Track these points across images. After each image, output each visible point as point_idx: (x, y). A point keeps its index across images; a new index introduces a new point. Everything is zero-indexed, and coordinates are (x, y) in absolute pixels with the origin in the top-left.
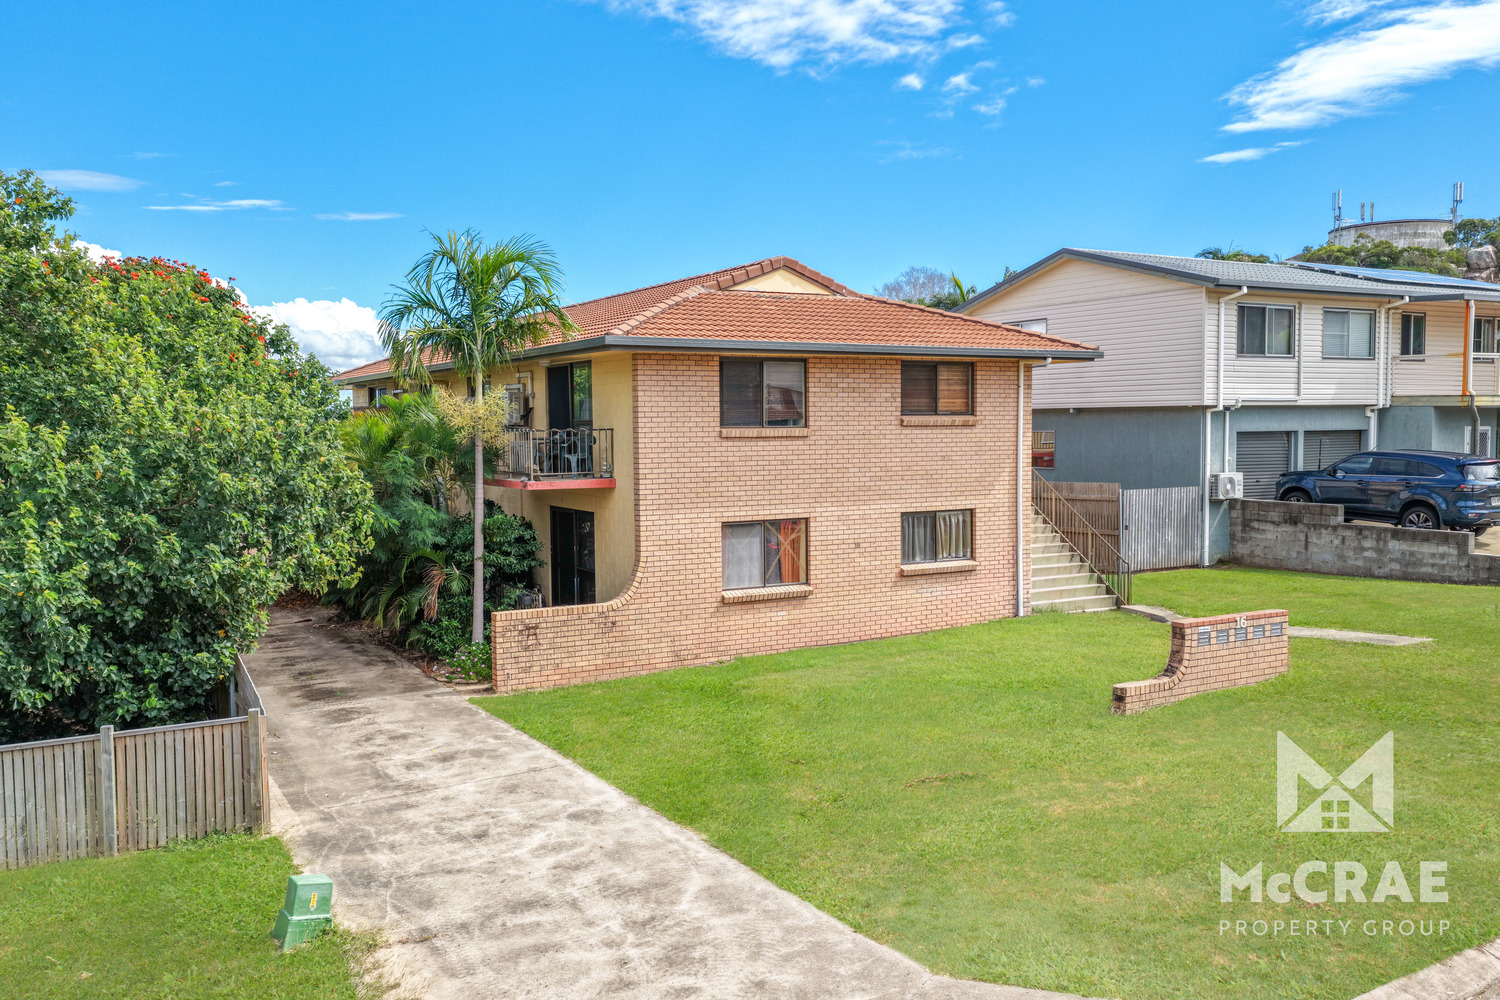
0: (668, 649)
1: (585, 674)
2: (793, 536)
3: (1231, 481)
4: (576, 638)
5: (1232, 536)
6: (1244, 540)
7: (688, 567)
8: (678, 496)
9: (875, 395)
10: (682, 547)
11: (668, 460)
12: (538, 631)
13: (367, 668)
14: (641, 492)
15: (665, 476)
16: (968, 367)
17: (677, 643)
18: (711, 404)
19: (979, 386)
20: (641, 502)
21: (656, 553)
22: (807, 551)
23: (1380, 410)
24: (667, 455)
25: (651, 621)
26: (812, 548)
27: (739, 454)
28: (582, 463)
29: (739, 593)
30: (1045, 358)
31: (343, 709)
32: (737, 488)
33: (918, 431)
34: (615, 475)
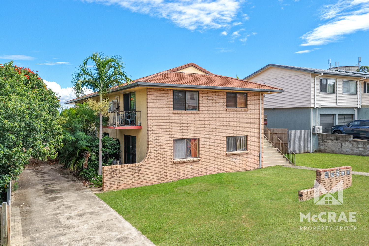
0: (157, 177)
1: (131, 185)
2: (195, 143)
3: (319, 128)
4: (129, 174)
5: (319, 144)
6: (322, 145)
7: (163, 152)
8: (160, 131)
9: (219, 102)
10: (161, 146)
11: (157, 120)
12: (117, 172)
13: (67, 183)
14: (149, 130)
15: (156, 125)
16: (246, 94)
17: (160, 175)
18: (170, 104)
19: (248, 100)
20: (149, 133)
21: (153, 148)
22: (199, 148)
23: (358, 109)
24: (157, 119)
25: (152, 169)
26: (200, 147)
27: (178, 119)
28: (132, 122)
29: (178, 160)
30: (268, 92)
31: (55, 197)
32: (178, 129)
33: (231, 113)
34: (142, 125)
